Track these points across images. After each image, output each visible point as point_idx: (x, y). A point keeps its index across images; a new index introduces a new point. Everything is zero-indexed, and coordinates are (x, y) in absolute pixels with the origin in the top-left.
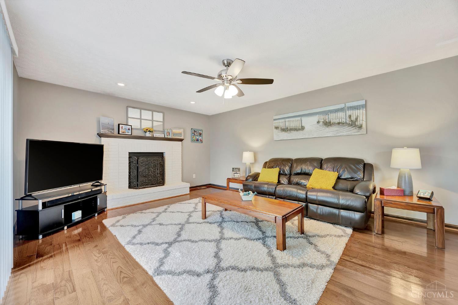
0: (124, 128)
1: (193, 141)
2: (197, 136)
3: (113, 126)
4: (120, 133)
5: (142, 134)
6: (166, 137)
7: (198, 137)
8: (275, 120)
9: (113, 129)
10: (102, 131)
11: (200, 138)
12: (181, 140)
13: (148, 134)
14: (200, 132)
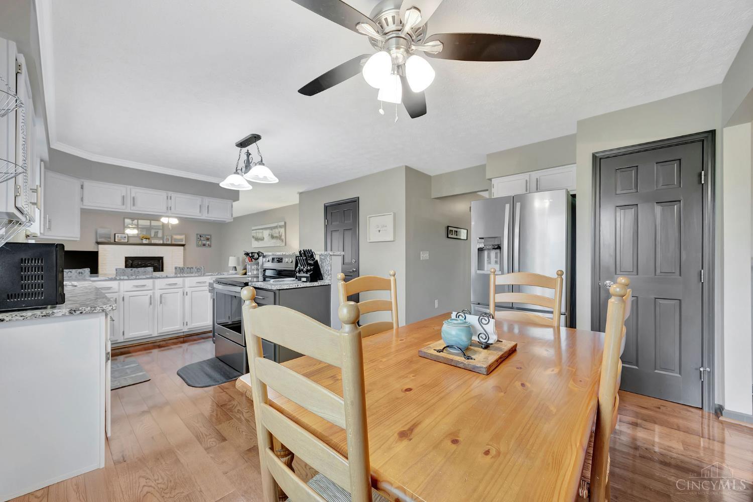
0: (119, 236)
1: (198, 246)
2: (204, 240)
3: (110, 235)
4: (116, 241)
5: (140, 242)
6: (165, 242)
7: (205, 242)
8: (253, 230)
9: (110, 238)
10: (99, 240)
11: (208, 243)
12: (183, 245)
13: (145, 241)
14: (207, 237)
